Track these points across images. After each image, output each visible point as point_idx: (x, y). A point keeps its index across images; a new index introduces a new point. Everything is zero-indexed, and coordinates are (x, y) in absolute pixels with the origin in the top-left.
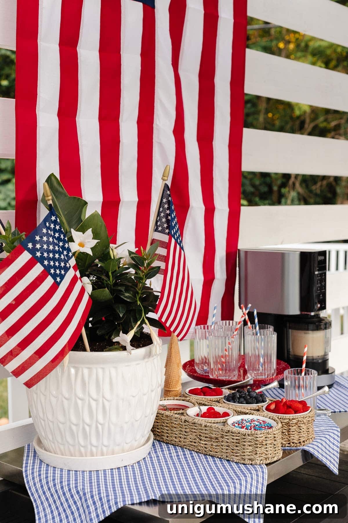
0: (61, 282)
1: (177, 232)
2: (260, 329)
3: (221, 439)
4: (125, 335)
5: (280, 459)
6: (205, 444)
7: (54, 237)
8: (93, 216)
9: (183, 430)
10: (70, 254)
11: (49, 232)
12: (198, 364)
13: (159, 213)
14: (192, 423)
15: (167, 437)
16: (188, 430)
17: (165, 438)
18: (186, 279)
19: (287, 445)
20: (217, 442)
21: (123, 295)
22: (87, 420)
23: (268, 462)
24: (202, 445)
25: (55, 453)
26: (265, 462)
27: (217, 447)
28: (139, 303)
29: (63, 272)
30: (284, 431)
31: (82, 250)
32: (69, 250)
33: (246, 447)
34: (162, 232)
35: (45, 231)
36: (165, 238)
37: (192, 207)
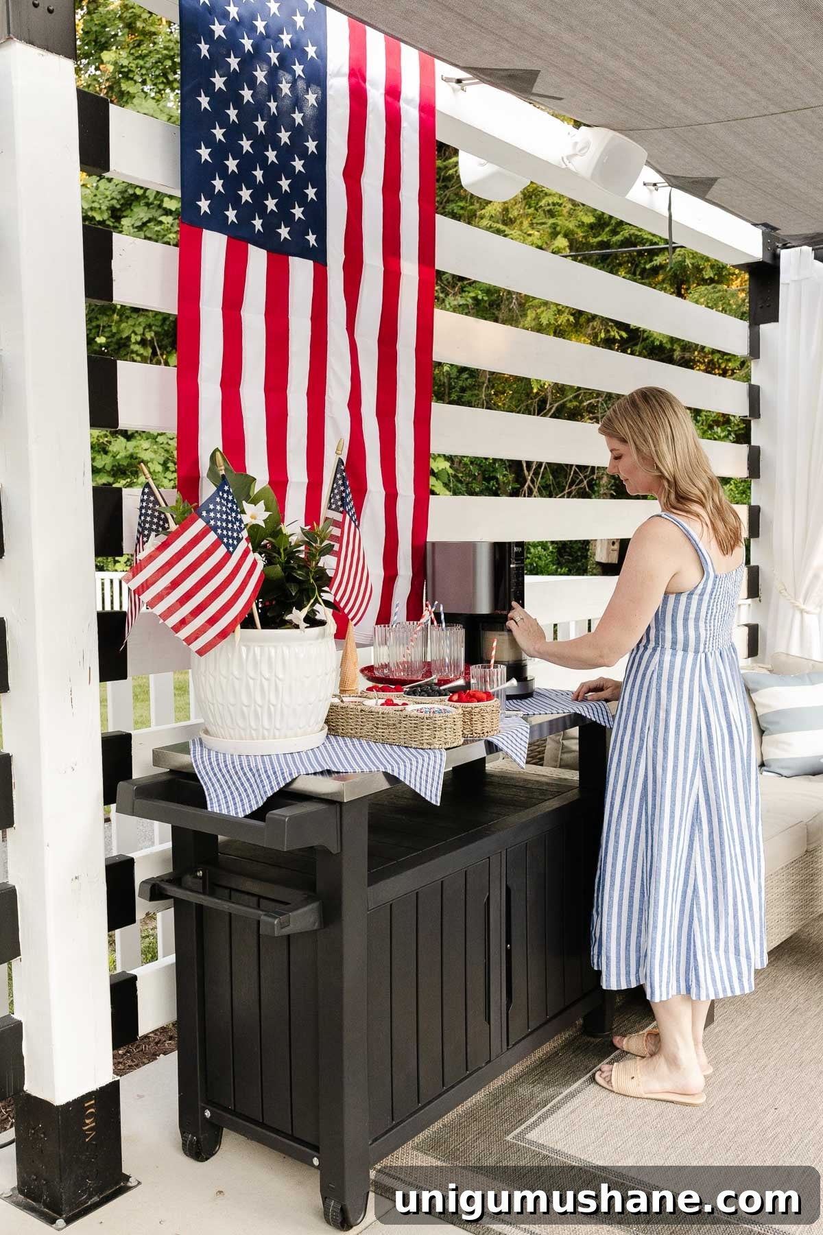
0: (233, 551)
1: (351, 508)
2: (446, 626)
3: (398, 725)
4: (298, 611)
5: (460, 746)
6: (383, 732)
7: (227, 507)
8: (263, 490)
9: (359, 720)
10: (243, 526)
11: (223, 501)
12: (377, 669)
13: (332, 491)
14: (369, 712)
15: (343, 729)
16: (364, 720)
17: (340, 731)
18: (361, 559)
19: (469, 736)
20: (394, 728)
21: (296, 572)
22: (259, 700)
23: (447, 746)
24: (379, 734)
25: (223, 738)
26: (444, 746)
27: (395, 734)
28: (312, 580)
29: (235, 542)
30: (466, 720)
31: (254, 522)
32: (241, 521)
33: (425, 731)
34: (336, 510)
35: (218, 500)
36: (338, 516)
37: (370, 491)
